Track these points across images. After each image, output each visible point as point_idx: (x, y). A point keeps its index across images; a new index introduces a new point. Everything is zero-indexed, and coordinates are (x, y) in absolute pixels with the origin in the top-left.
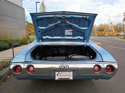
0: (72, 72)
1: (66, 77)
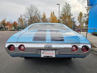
1: (50, 55)
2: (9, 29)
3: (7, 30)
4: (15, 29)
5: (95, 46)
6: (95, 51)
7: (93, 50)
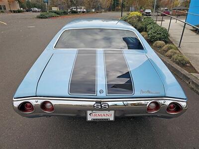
0: (113, 111)
1: (104, 117)
2: (8, 9)
3: (3, 10)
4: (22, 9)
5: (194, 66)
6: (193, 82)
7: (189, 79)
